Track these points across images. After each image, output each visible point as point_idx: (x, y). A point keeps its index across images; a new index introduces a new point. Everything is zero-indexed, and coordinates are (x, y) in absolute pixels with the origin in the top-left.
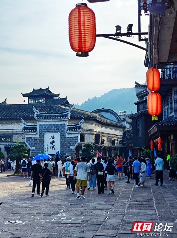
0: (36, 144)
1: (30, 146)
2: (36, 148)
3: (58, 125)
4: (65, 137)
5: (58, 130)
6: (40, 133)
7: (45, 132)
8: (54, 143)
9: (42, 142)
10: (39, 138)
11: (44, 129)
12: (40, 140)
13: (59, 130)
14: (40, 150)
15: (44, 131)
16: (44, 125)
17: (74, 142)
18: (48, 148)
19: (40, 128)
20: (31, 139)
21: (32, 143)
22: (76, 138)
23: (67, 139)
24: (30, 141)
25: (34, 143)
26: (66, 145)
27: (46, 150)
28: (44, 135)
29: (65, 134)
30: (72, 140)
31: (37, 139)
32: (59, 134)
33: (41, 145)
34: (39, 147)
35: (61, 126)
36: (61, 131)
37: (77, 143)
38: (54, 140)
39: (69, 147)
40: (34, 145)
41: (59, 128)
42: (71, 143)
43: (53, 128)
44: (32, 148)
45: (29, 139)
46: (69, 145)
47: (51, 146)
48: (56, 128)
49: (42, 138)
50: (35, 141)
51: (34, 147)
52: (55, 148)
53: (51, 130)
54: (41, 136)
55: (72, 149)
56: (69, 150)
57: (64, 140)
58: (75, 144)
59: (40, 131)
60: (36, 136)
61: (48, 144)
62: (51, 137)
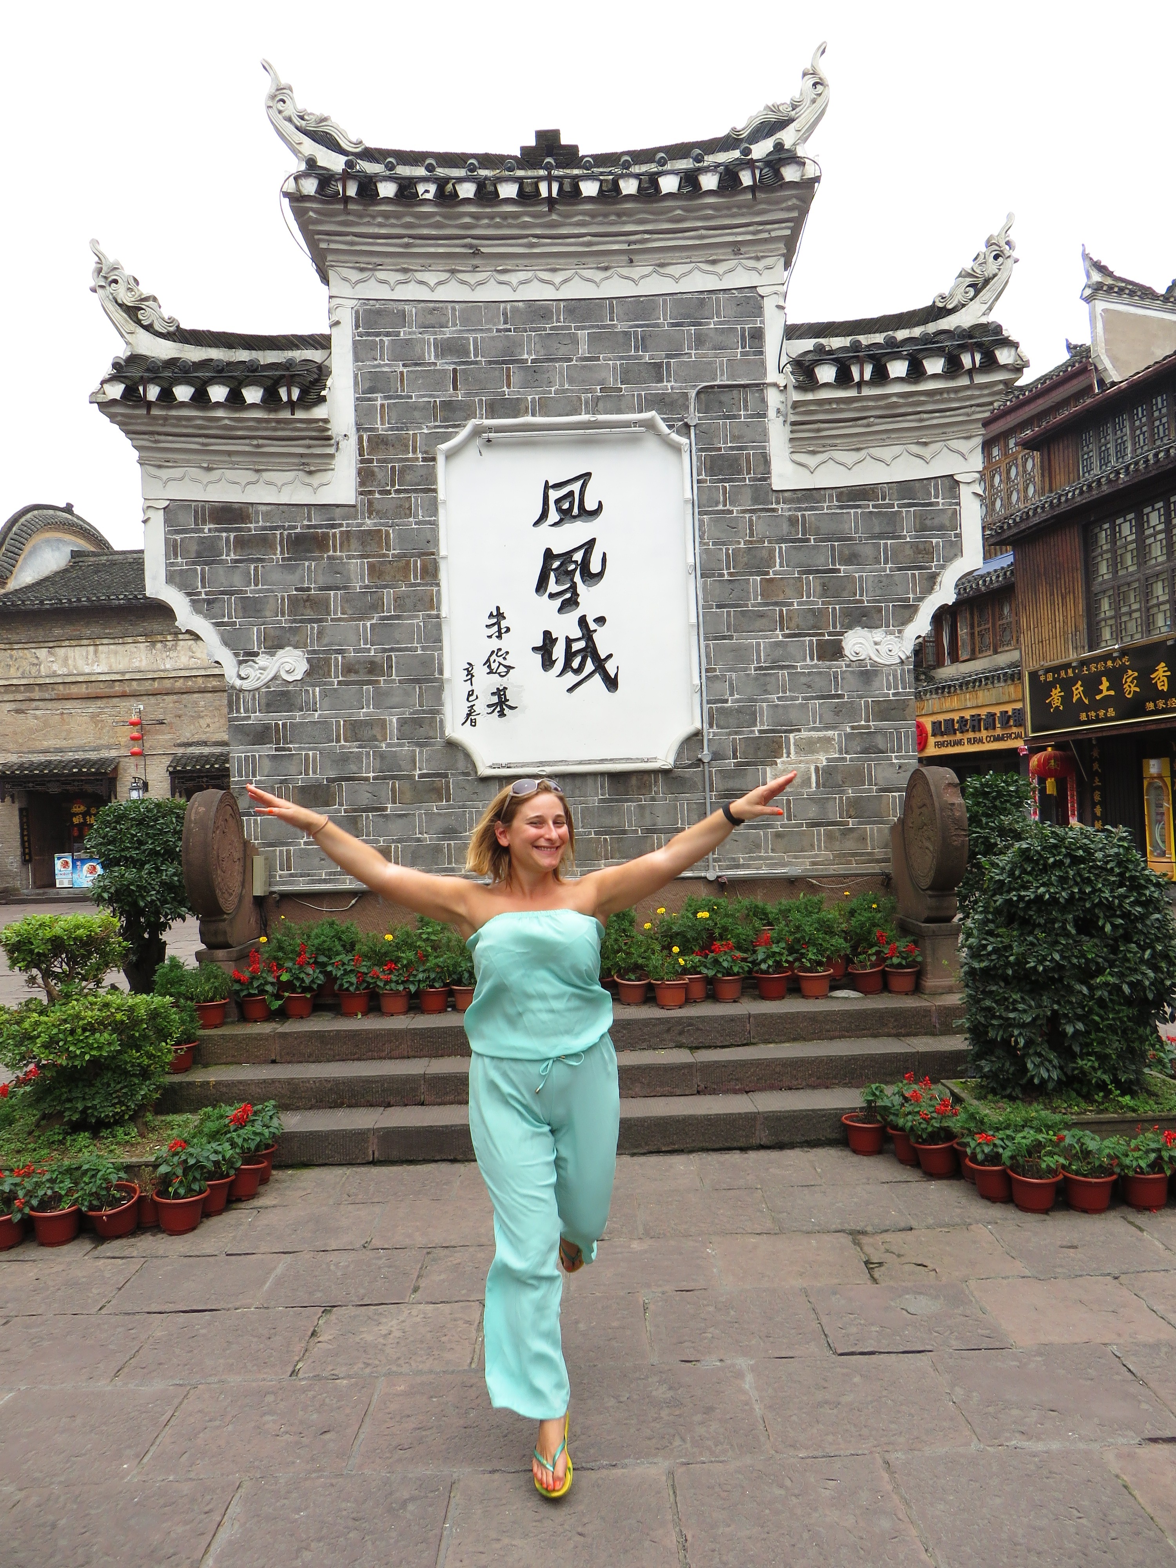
0: (322, 605)
1: (234, 641)
2: (316, 669)
3: (640, 307)
4: (762, 493)
5: (657, 388)
6: (378, 443)
7: (455, 413)
8: (592, 579)
9: (403, 570)
10: (368, 505)
11: (435, 379)
12: (369, 540)
13: (669, 386)
14: (380, 700)
15: (427, 411)
16: (433, 314)
17: (900, 569)
18: (509, 668)
19: (379, 366)
20: (232, 535)
21: (256, 585)
22: (937, 497)
23: (785, 527)
24: (224, 557)
25: (283, 599)
26: (781, 611)
27: (468, 687)
28: (434, 459)
29: (753, 448)
30: (867, 539)
31: (333, 526)
32: (676, 449)
33: (398, 617)
34: (369, 650)
35: (700, 324)
36: (698, 393)
37: (939, 579)
38: (593, 541)
39: (823, 635)
40: (295, 621)
41: (668, 364)
42: (857, 575)
43: (574, 362)
44: (262, 660)
45: (212, 526)
46: (829, 603)
47: (547, 634)
48: (622, 358)
49: (411, 519)
50: (307, 563)
51: (281, 647)
52: (610, 656)
53: (550, 383)
54: (393, 485)
55: (875, 664)
56: (836, 689)
57: (752, 535)
58: (914, 600)
59: (379, 402)
60: (316, 480)
61: (498, 608)
62: (551, 491)
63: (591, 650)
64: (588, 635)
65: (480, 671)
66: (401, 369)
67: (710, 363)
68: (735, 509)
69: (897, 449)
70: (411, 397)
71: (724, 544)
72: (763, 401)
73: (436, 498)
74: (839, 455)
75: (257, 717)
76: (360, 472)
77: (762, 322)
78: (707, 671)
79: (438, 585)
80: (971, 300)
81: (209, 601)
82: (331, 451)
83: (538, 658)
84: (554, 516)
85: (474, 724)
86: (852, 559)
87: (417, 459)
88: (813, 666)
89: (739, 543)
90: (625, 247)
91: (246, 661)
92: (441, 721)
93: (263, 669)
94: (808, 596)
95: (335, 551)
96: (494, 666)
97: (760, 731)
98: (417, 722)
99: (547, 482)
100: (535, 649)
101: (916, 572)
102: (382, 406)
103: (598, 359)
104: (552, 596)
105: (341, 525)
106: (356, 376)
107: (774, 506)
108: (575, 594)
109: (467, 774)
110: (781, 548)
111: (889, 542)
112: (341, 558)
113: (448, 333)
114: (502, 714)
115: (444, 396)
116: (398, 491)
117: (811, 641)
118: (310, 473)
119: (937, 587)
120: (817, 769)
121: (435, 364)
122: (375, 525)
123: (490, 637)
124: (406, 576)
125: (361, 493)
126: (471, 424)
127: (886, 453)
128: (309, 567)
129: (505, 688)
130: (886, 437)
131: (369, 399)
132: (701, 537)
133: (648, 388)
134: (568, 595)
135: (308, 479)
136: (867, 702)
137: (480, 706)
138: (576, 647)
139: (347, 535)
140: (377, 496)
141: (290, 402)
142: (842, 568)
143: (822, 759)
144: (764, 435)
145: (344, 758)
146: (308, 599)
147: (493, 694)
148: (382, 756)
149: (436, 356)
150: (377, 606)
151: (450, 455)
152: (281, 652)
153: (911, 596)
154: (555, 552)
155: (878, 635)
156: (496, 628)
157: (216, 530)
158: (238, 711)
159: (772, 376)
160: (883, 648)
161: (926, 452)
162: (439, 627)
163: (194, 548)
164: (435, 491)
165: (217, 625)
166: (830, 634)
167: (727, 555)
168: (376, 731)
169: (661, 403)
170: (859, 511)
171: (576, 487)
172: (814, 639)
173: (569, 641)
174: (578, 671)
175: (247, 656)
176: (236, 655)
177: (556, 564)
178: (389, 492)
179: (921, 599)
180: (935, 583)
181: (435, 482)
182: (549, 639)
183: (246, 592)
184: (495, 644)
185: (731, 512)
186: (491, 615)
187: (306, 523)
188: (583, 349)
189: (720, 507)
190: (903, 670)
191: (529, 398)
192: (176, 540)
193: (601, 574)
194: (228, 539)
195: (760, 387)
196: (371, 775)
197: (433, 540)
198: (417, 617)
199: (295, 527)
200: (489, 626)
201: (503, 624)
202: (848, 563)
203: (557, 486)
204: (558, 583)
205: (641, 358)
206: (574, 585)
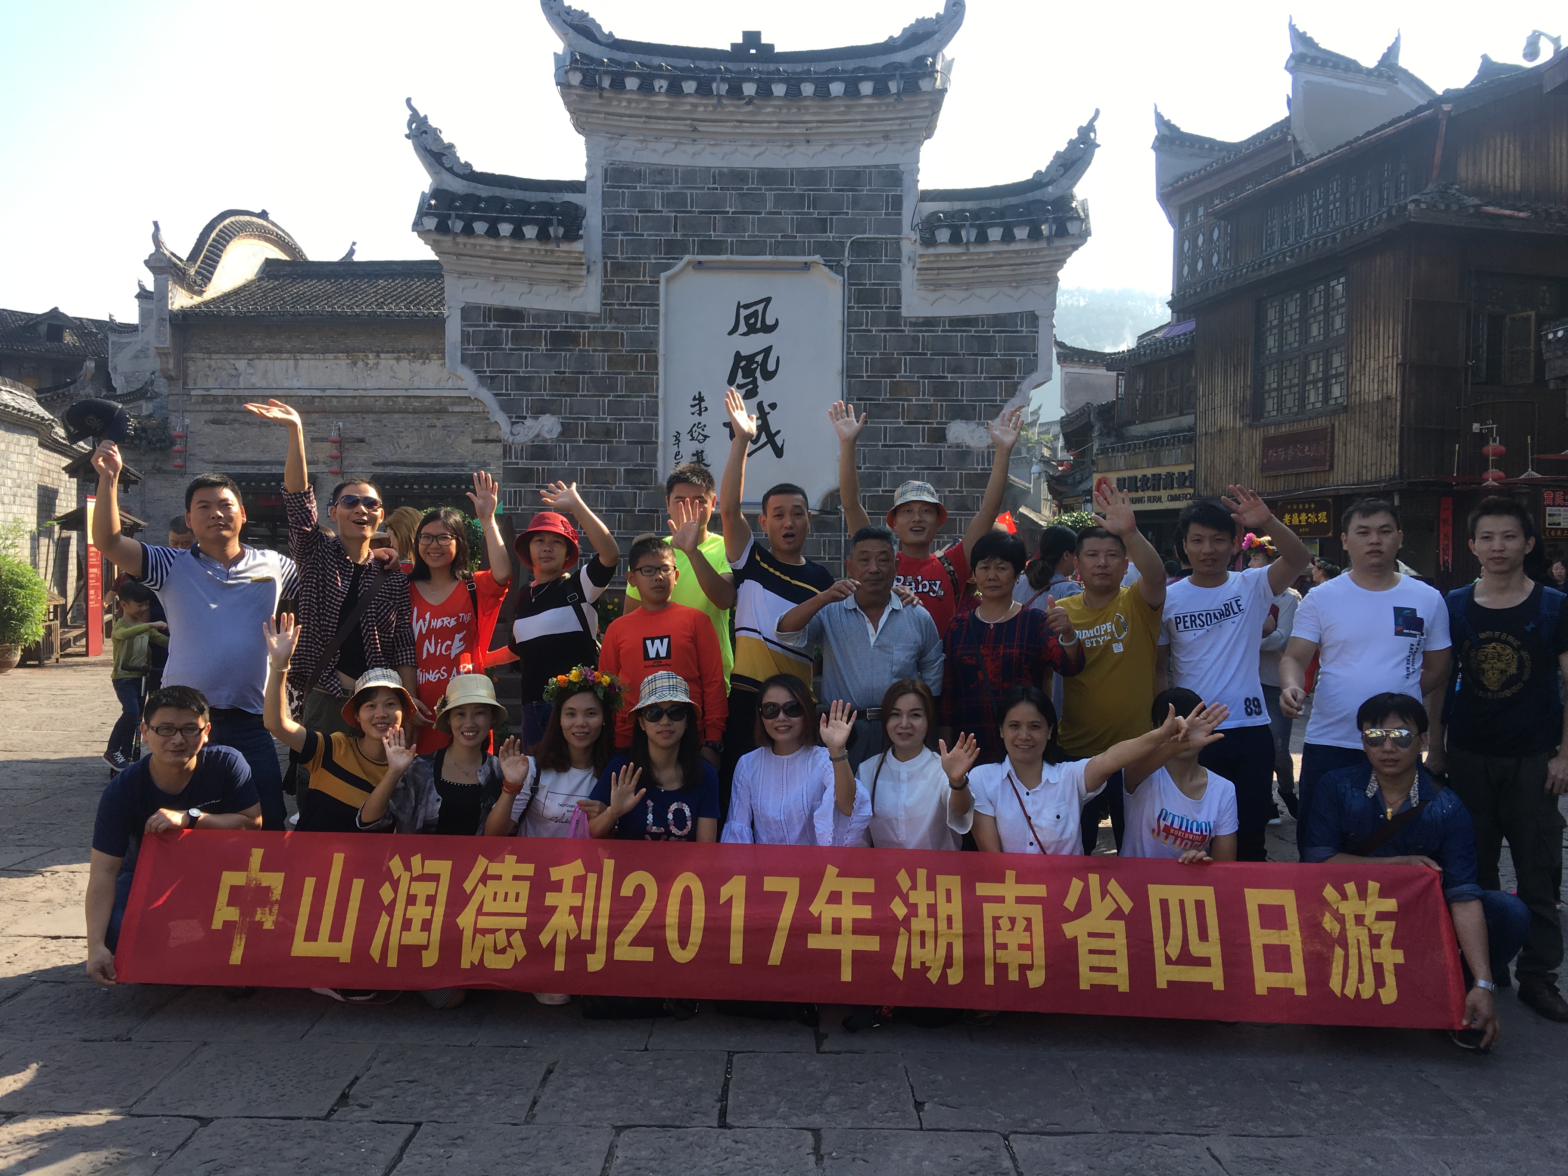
0: (574, 385)
1: (509, 407)
2: (567, 431)
3: (813, 176)
4: (894, 318)
5: (822, 237)
6: (619, 268)
7: (675, 249)
8: (768, 376)
9: (633, 363)
10: (608, 313)
11: (661, 223)
12: (609, 339)
13: (831, 236)
14: (612, 455)
15: (655, 247)
16: (662, 174)
17: (991, 378)
18: (706, 437)
19: (621, 211)
20: (510, 330)
21: (526, 368)
22: (1022, 326)
23: (910, 344)
24: (504, 346)
25: (545, 378)
26: (903, 405)
28: (658, 282)
29: (890, 284)
30: (968, 355)
31: (583, 328)
32: (833, 282)
33: (629, 396)
34: (606, 419)
35: (856, 190)
36: (852, 242)
37: (1019, 387)
38: (771, 347)
39: (932, 423)
40: (553, 395)
41: (831, 219)
42: (959, 381)
43: (763, 215)
44: (529, 422)
45: (496, 323)
46: (939, 401)
48: (798, 214)
49: (640, 325)
50: (563, 353)
51: (544, 413)
52: (778, 432)
53: (744, 231)
54: (628, 300)
55: (968, 447)
56: (940, 463)
57: (885, 349)
58: (1000, 401)
59: (620, 238)
60: (573, 293)
61: (700, 393)
62: (742, 310)
66: (637, 214)
67: (862, 220)
68: (874, 329)
69: (995, 290)
70: (643, 235)
71: (865, 354)
72: (899, 248)
73: (658, 310)
74: (952, 293)
75: (523, 464)
76: (604, 289)
77: (901, 191)
79: (657, 374)
80: (1061, 176)
81: (491, 377)
82: (584, 273)
84: (743, 328)
86: (957, 369)
87: (646, 282)
88: (924, 446)
89: (876, 354)
90: (804, 131)
91: (518, 423)
92: (656, 472)
93: (530, 428)
94: (924, 395)
95: (584, 346)
96: (695, 435)
98: (639, 472)
99: (739, 303)
101: (1003, 381)
102: (622, 241)
103: (780, 213)
105: (588, 327)
106: (603, 217)
107: (903, 328)
108: (756, 386)
110: (905, 359)
111: (985, 358)
112: (588, 351)
113: (672, 189)
115: (667, 236)
116: (631, 304)
117: (924, 428)
118: (569, 288)
119: (1017, 393)
121: (661, 212)
122: (614, 328)
123: (693, 414)
124: (635, 367)
125: (604, 304)
126: (687, 258)
127: (987, 293)
128: (565, 356)
129: (702, 451)
130: (987, 281)
131: (613, 235)
132: (849, 348)
133: (816, 237)
134: (751, 386)
135: (566, 293)
136: (961, 474)
139: (592, 336)
140: (616, 307)
141: (557, 238)
142: (949, 376)
144: (899, 276)
146: (564, 379)
148: (612, 496)
149: (663, 206)
150: (612, 388)
151: (670, 280)
152: (542, 417)
153: (998, 398)
154: (743, 354)
155: (972, 425)
156: (697, 407)
157: (498, 326)
158: (510, 458)
159: (906, 232)
160: (976, 436)
161: (1015, 293)
162: (656, 405)
163: (482, 338)
164: (658, 305)
165: (497, 395)
166: (938, 423)
167: (867, 362)
168: (609, 478)
169: (823, 249)
170: (964, 334)
171: (760, 307)
172: (926, 426)
175: (518, 419)
176: (510, 418)
177: (743, 363)
178: (625, 305)
179: (1006, 401)
180: (1016, 390)
181: (658, 299)
183: (519, 372)
184: (696, 419)
185: (871, 331)
186: (694, 399)
187: (564, 324)
188: (769, 206)
189: (864, 327)
191: (729, 240)
192: (468, 332)
193: (774, 373)
194: (507, 332)
195: (897, 241)
196: (604, 508)
197: (654, 341)
198: (642, 396)
199: (556, 327)
200: (692, 406)
201: (703, 405)
202: (953, 371)
203: (746, 306)
204: (744, 377)
205: (812, 214)
206: (755, 379)
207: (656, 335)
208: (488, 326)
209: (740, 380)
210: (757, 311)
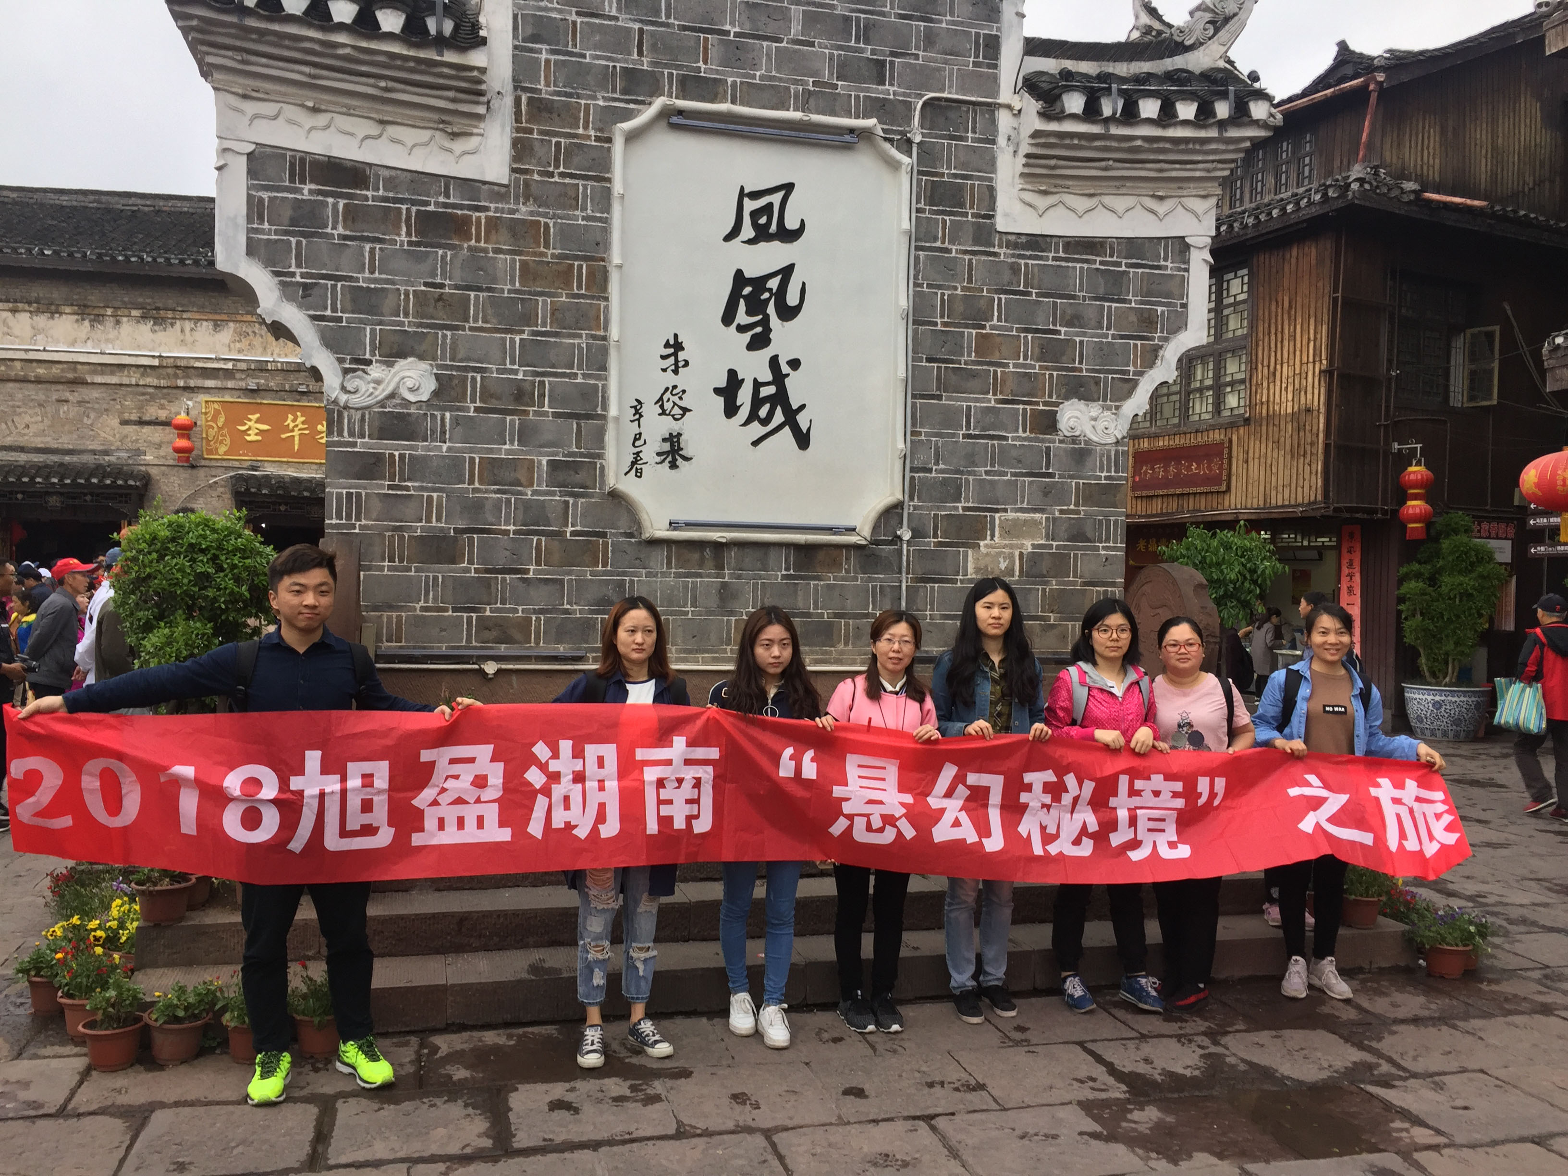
0: (459, 309)
2: (446, 390)
4: (984, 233)
6: (541, 109)
7: (638, 85)
8: (788, 313)
9: (565, 277)
10: (522, 186)
11: (616, 39)
12: (524, 232)
13: (890, 90)
14: (525, 435)
15: (605, 78)
17: (1122, 337)
18: (685, 410)
19: (546, 9)
20: (341, 203)
21: (372, 272)
22: (1166, 259)
23: (1007, 276)
24: (329, 230)
25: (407, 294)
26: (995, 372)
27: (634, 429)
28: (609, 140)
29: (979, 178)
30: (1091, 299)
31: (478, 209)
32: (895, 166)
33: (556, 334)
34: (516, 372)
35: (931, 21)
36: (925, 104)
37: (1161, 353)
38: (792, 266)
39: (1037, 403)
40: (420, 325)
41: (892, 63)
42: (1078, 339)
43: (784, 44)
44: (376, 371)
45: (313, 187)
46: (1047, 368)
47: (732, 373)
48: (840, 48)
49: (577, 213)
50: (440, 252)
51: (404, 356)
52: (803, 407)
53: (755, 66)
54: (557, 167)
55: (1088, 442)
56: (1047, 468)
57: (970, 280)
58: (1135, 373)
59: (544, 56)
60: (459, 146)
61: (676, 336)
62: (746, 200)
63: (781, 398)
64: (779, 378)
65: (650, 411)
66: (574, 17)
67: (939, 70)
68: (954, 248)
69: (1130, 201)
70: (584, 56)
71: (939, 287)
72: (993, 122)
73: (609, 190)
74: (1070, 199)
75: (363, 444)
76: (515, 143)
77: (998, 29)
78: (913, 433)
79: (606, 299)
80: (1210, 39)
81: (305, 286)
82: (481, 110)
83: (720, 401)
84: (748, 231)
85: (639, 474)
86: (1074, 320)
87: (589, 137)
88: (1025, 439)
89: (956, 288)
91: (354, 370)
92: (602, 468)
93: (378, 382)
94: (1026, 358)
95: (478, 240)
96: (668, 406)
97: (965, 509)
98: (574, 467)
99: (742, 188)
100: (718, 391)
101: (1139, 343)
102: (547, 61)
103: (812, 44)
104: (741, 329)
105: (486, 209)
106: (515, 17)
107: (996, 250)
108: (767, 330)
109: (631, 535)
110: (1000, 299)
111: (1114, 305)
112: (485, 250)
114: (673, 466)
115: (626, 61)
116: (562, 175)
117: (1025, 410)
118: (454, 135)
119: (1158, 362)
120: (1021, 554)
121: (616, 19)
122: (532, 213)
123: (664, 370)
124: (568, 284)
125: (516, 171)
126: (659, 103)
127: (1120, 203)
128: (444, 257)
129: (679, 435)
130: (1120, 184)
131: (531, 50)
132: (916, 277)
133: (867, 90)
134: (759, 329)
135: (448, 144)
136: (1077, 484)
137: (649, 454)
138: (766, 391)
139: (493, 224)
140: (536, 177)
141: (440, 37)
142: (1063, 330)
143: (1028, 546)
144: (991, 165)
145: (476, 507)
146: (440, 298)
147: (664, 440)
148: (527, 506)
149: (619, 9)
150: (528, 319)
151: (632, 137)
152: (401, 363)
153: (1131, 368)
154: (747, 275)
155: (1095, 409)
156: (672, 360)
157: (319, 192)
158: (340, 434)
159: (1006, 95)
160: (1100, 425)
161: (1161, 208)
162: (604, 352)
163: (287, 213)
164: (609, 180)
165: (314, 318)
166: (1046, 404)
167: (942, 300)
168: (522, 475)
169: (882, 110)
170: (1086, 266)
171: (776, 199)
172: (1028, 407)
173: (757, 385)
174: (765, 422)
175: (355, 364)
176: (341, 361)
177: (747, 290)
178: (552, 175)
179: (1141, 374)
180: (1156, 357)
181: (609, 169)
182: (734, 381)
183: (357, 280)
184: (669, 379)
185: (948, 251)
186: (667, 345)
187: (441, 199)
188: (796, 29)
189: (938, 244)
190: (1117, 452)
191: (730, 80)
192: (261, 200)
193: (797, 310)
194: (335, 206)
195: (992, 108)
196: (512, 528)
197: (602, 243)
198: (580, 336)
199: (427, 204)
200: (663, 357)
201: (682, 355)
202: (1069, 324)
203: (755, 195)
204: (749, 313)
205: (862, 51)
206: (766, 318)
207: (606, 231)
208: (299, 191)
209: (742, 317)
210: (770, 205)
